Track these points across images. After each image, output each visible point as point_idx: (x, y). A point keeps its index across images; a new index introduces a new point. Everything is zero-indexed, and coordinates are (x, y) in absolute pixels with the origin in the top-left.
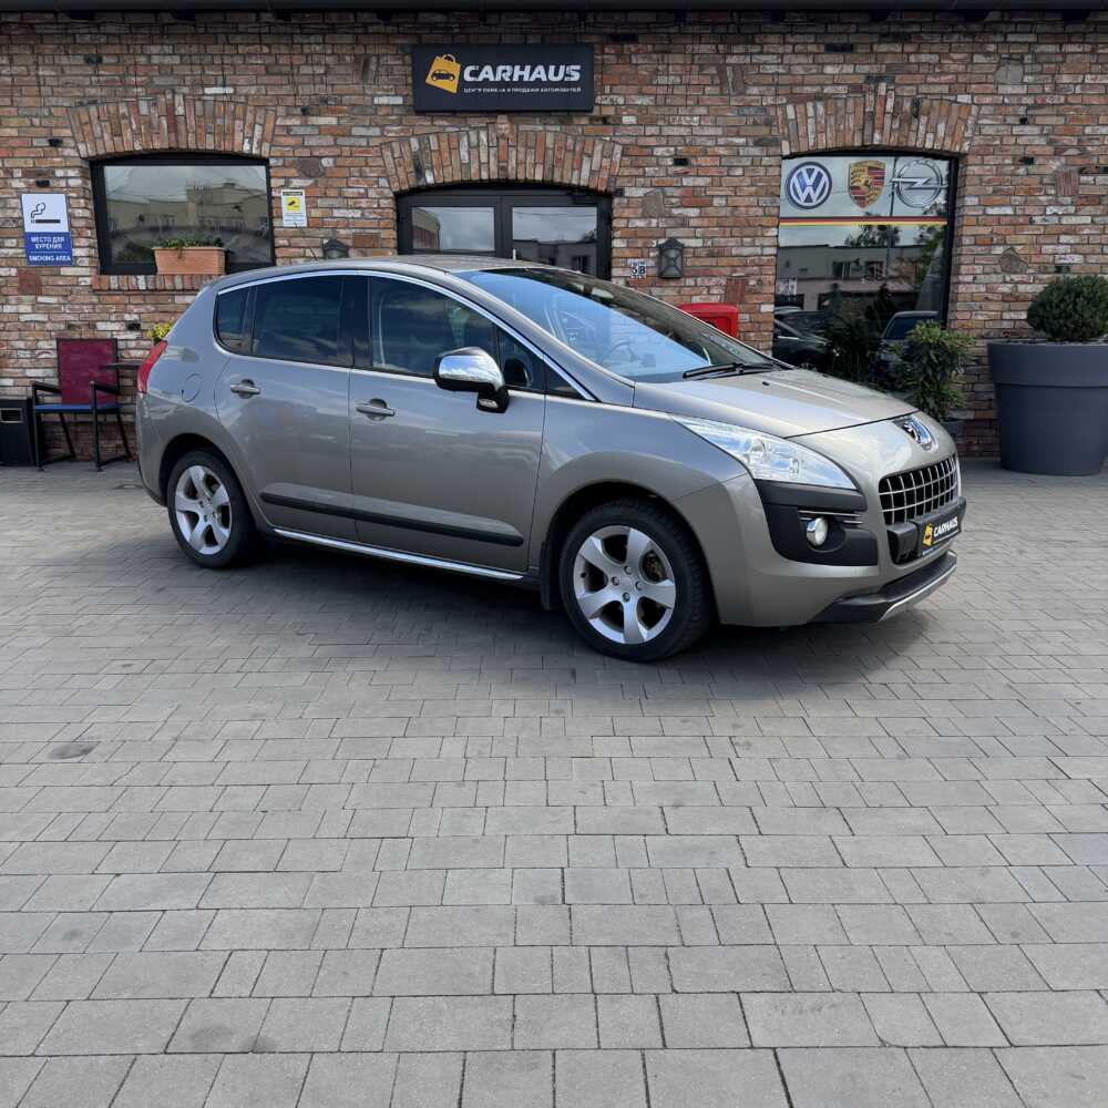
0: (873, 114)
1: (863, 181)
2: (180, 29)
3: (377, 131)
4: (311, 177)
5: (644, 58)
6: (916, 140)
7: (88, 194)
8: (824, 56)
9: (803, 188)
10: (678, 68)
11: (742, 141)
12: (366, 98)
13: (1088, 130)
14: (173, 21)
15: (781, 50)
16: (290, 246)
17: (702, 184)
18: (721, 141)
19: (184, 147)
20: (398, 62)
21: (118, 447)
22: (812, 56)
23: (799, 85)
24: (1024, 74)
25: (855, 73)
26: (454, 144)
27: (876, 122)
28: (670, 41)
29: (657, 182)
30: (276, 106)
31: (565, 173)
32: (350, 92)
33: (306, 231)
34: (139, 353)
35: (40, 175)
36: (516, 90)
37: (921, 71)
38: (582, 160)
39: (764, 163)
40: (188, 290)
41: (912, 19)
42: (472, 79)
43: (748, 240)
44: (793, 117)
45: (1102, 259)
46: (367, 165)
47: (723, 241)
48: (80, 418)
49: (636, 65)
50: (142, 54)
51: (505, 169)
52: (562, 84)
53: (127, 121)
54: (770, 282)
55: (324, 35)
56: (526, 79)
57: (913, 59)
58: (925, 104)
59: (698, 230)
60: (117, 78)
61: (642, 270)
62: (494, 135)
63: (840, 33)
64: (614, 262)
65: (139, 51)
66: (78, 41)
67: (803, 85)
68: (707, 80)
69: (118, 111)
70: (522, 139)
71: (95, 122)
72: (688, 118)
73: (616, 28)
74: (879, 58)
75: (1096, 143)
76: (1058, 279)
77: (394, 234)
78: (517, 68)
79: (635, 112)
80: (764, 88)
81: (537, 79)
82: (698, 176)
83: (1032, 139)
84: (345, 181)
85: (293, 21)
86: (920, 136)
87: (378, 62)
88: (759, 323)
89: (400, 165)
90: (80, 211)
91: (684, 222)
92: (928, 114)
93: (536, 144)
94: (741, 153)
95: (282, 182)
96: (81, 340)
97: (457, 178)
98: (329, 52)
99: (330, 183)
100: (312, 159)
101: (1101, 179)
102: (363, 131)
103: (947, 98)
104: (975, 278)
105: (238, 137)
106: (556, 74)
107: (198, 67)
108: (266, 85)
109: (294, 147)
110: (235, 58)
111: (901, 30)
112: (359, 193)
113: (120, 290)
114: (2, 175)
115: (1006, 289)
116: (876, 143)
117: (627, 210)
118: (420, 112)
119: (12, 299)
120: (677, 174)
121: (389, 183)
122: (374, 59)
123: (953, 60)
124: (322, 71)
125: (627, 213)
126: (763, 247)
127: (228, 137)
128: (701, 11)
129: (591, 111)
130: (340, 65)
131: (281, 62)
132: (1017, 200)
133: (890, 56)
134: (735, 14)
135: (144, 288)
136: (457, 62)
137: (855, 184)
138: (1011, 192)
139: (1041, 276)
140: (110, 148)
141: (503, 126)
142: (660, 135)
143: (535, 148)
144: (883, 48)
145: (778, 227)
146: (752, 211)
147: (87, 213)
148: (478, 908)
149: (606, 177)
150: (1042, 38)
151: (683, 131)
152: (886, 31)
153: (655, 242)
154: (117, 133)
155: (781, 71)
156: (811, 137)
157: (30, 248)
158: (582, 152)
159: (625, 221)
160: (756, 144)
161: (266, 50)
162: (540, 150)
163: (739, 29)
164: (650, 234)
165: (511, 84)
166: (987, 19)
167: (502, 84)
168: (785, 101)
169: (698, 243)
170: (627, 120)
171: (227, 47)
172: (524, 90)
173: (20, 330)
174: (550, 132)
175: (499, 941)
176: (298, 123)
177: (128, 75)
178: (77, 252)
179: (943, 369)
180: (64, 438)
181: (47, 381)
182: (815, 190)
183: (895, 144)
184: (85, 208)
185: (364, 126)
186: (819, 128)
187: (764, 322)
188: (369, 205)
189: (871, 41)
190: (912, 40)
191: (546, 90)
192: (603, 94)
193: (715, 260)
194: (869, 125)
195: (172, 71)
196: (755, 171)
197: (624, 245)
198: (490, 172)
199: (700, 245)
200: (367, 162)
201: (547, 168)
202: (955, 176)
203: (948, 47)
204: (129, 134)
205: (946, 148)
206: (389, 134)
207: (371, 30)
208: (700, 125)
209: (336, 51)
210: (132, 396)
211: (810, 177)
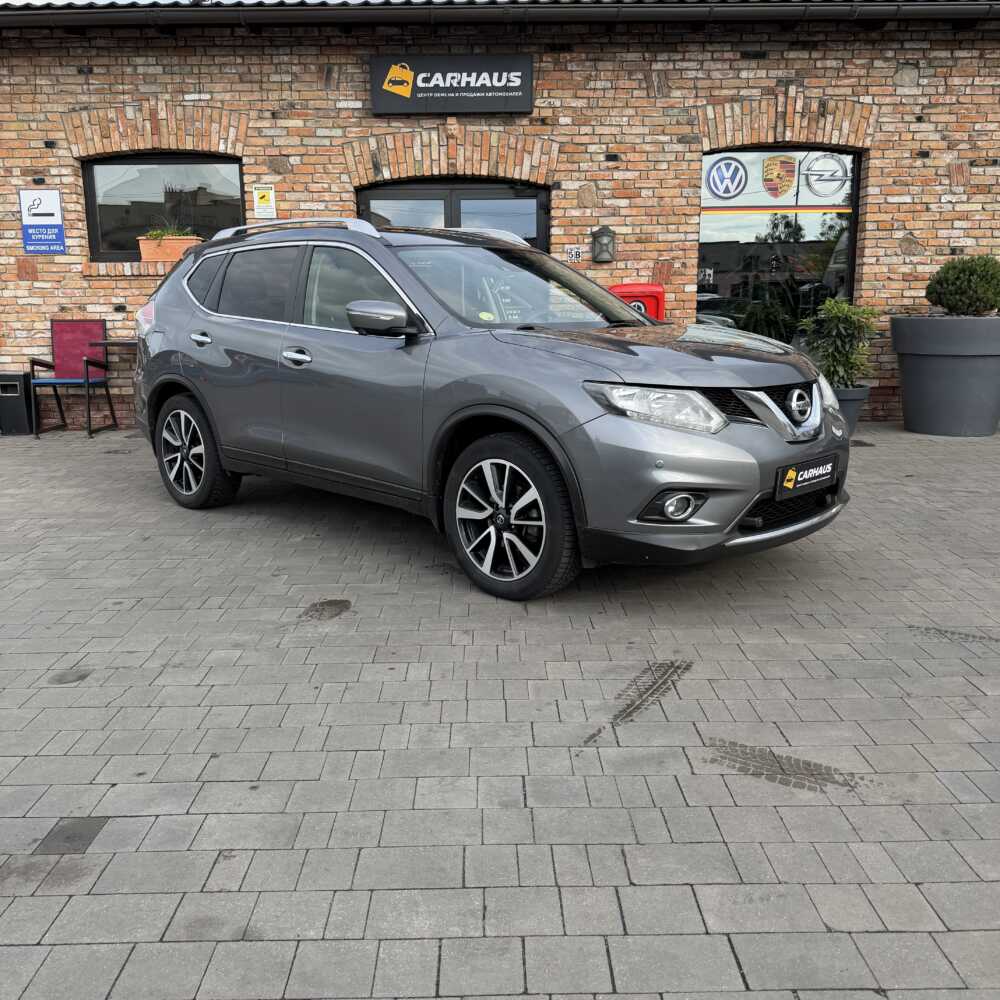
0: (785, 113)
1: (776, 174)
2: (163, 43)
3: (339, 132)
4: (280, 173)
5: (578, 66)
6: (824, 136)
7: (80, 190)
8: (740, 63)
9: (722, 183)
10: (609, 74)
11: (667, 138)
12: (330, 102)
13: (978, 127)
14: (157, 35)
15: (700, 59)
17: (631, 178)
18: (648, 139)
19: (163, 147)
20: (357, 71)
21: (106, 417)
22: (729, 63)
23: (718, 88)
24: (919, 76)
25: (767, 77)
26: (408, 144)
27: (787, 120)
28: (602, 49)
29: (591, 176)
30: (248, 110)
31: (507, 169)
32: (316, 98)
34: (124, 333)
35: (36, 173)
36: (464, 94)
37: (827, 75)
38: (523, 157)
39: (686, 158)
41: (817, 29)
42: (426, 85)
43: (673, 227)
44: (713, 117)
45: (992, 242)
46: (330, 163)
47: (649, 229)
48: (71, 391)
49: (572, 71)
50: (129, 65)
51: (454, 165)
52: (505, 88)
53: (114, 125)
54: (693, 265)
55: (292, 46)
56: (472, 85)
57: (819, 64)
58: (831, 104)
59: (630, 219)
60: (106, 86)
61: (578, 255)
62: (444, 135)
63: (753, 42)
64: (552, 248)
65: (125, 59)
66: (71, 54)
67: (721, 88)
68: (635, 84)
69: (107, 115)
70: (469, 138)
71: (87, 126)
72: (618, 119)
73: (553, 38)
74: (789, 63)
75: (985, 138)
76: (953, 259)
78: (465, 74)
79: (570, 112)
80: (686, 91)
81: (483, 86)
82: (627, 170)
83: (928, 134)
84: (310, 176)
85: (264, 35)
86: (826, 133)
87: (340, 71)
88: (683, 301)
89: (360, 163)
90: (72, 205)
91: (615, 212)
92: (834, 112)
93: (482, 144)
94: (666, 148)
95: (254, 178)
96: (72, 321)
97: (411, 173)
98: (296, 62)
99: (297, 179)
100: (286, 158)
101: (990, 170)
102: (326, 132)
103: (852, 99)
104: (878, 260)
105: (215, 138)
106: (499, 80)
107: (178, 76)
108: (240, 91)
109: (265, 147)
110: (213, 68)
111: (809, 39)
112: (323, 187)
113: (108, 276)
114: (3, 173)
115: (906, 269)
116: (787, 139)
117: (564, 201)
118: (378, 116)
119: (11, 285)
120: (608, 169)
121: (350, 177)
122: (336, 68)
123: (854, 64)
124: (289, 79)
125: (564, 203)
126: (686, 233)
127: (205, 138)
129: (531, 113)
130: (305, 72)
131: (252, 71)
132: (915, 189)
133: (799, 62)
134: (659, 26)
135: (130, 274)
136: (411, 70)
137: (768, 177)
138: (910, 183)
139: (937, 258)
140: (100, 150)
141: (449, 127)
142: (593, 134)
144: (792, 55)
145: (699, 215)
146: (677, 201)
147: (79, 208)
148: (447, 812)
149: (545, 172)
150: (935, 44)
151: (614, 130)
152: (795, 40)
153: (589, 229)
154: (106, 136)
155: (702, 76)
156: (729, 134)
157: (27, 238)
158: (524, 150)
159: (563, 211)
160: (680, 141)
161: (239, 60)
162: (485, 148)
164: (585, 223)
165: (459, 89)
166: (885, 29)
167: (452, 89)
168: (705, 103)
169: (629, 229)
170: (563, 120)
171: (204, 59)
172: (471, 95)
173: (17, 312)
174: (494, 132)
175: (468, 841)
176: (268, 125)
177: (116, 83)
178: (69, 242)
179: (851, 341)
180: (57, 409)
181: (41, 357)
182: (733, 181)
183: (805, 141)
184: (77, 203)
185: (327, 128)
186: (736, 126)
187: (689, 301)
188: (332, 198)
189: (782, 48)
190: (819, 47)
191: (490, 94)
192: (542, 97)
193: (643, 245)
194: (780, 124)
195: (156, 80)
196: (678, 166)
197: (562, 233)
198: (441, 168)
199: (630, 232)
200: (330, 160)
201: (492, 164)
202: (859, 169)
203: (851, 53)
204: (117, 136)
205: (850, 144)
206: (350, 135)
207: (333, 42)
208: (629, 125)
209: (302, 61)
210: (118, 371)
211: (728, 170)
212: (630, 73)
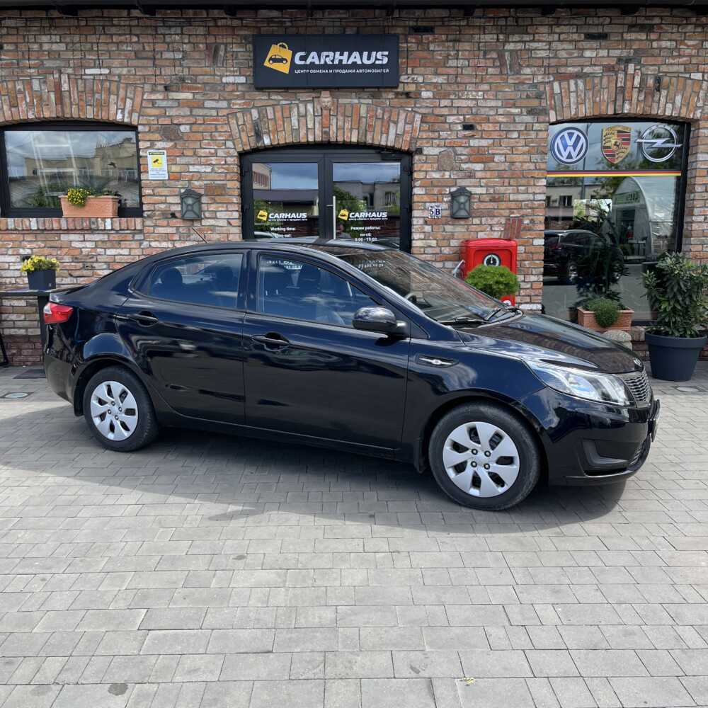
0: (623, 88)
1: (613, 142)
2: (66, 23)
3: (224, 104)
4: (171, 140)
5: (439, 46)
6: (658, 108)
8: (584, 43)
9: (565, 150)
10: (467, 53)
11: (517, 111)
12: (219, 74)
14: (60, 15)
15: (550, 38)
16: (154, 195)
17: (485, 145)
18: (501, 111)
19: (68, 116)
20: (241, 50)
21: (13, 354)
22: (574, 43)
23: (564, 66)
25: (608, 56)
26: (285, 116)
27: (626, 94)
28: (460, 31)
29: (450, 143)
30: (143, 84)
31: (375, 136)
32: (204, 73)
33: (167, 182)
36: (337, 71)
37: (662, 54)
38: (389, 126)
39: (534, 128)
40: (72, 230)
41: (654, 14)
42: (303, 63)
43: (523, 188)
44: (559, 92)
46: (216, 130)
47: (502, 189)
49: (434, 51)
50: (35, 42)
51: (327, 133)
52: (373, 66)
53: (22, 95)
54: (540, 222)
55: (182, 28)
56: (344, 62)
57: (655, 44)
58: (666, 80)
59: (484, 181)
60: (14, 61)
61: (438, 212)
62: (319, 108)
63: (597, 25)
64: (414, 206)
65: (33, 40)
67: (566, 66)
68: (489, 63)
69: (15, 87)
70: (341, 110)
72: (474, 93)
73: (417, 21)
74: (628, 43)
77: (238, 184)
78: (338, 53)
79: (432, 88)
80: (536, 69)
81: (354, 63)
82: (482, 138)
84: (199, 143)
85: (157, 16)
86: (661, 106)
87: (226, 49)
88: (531, 253)
89: (243, 131)
91: (471, 175)
92: (668, 87)
93: (354, 113)
94: (517, 119)
95: (148, 144)
97: (289, 140)
98: (186, 41)
99: (187, 145)
100: (172, 127)
102: (213, 104)
103: (683, 75)
104: (705, 219)
105: (113, 108)
106: (369, 58)
107: (80, 53)
108: (135, 67)
109: (158, 117)
110: (110, 46)
111: (648, 22)
112: (210, 152)
113: (16, 230)
116: (626, 112)
117: (425, 165)
118: (259, 89)
120: (465, 137)
121: (234, 144)
122: (222, 47)
123: (688, 46)
124: (181, 57)
125: (425, 167)
126: (534, 194)
127: (104, 108)
128: (484, 7)
129: (397, 87)
130: (194, 51)
131: (147, 48)
133: (637, 42)
134: (512, 10)
135: (34, 227)
136: (289, 49)
137: (607, 145)
140: (8, 117)
141: (326, 100)
142: (452, 107)
143: (351, 117)
144: (632, 36)
145: (546, 178)
146: (526, 166)
149: (408, 139)
151: (470, 103)
152: (634, 23)
153: (448, 190)
154: (14, 105)
155: (550, 55)
156: (573, 107)
158: (389, 120)
159: (424, 173)
160: (531, 112)
161: (135, 39)
162: (355, 118)
163: (517, 22)
164: (444, 184)
165: (333, 66)
167: (325, 66)
168: (552, 79)
169: (483, 190)
170: (425, 94)
171: (103, 38)
172: (344, 72)
174: (363, 104)
176: (161, 97)
177: (24, 58)
182: (575, 150)
183: (641, 113)
185: (216, 100)
186: (579, 99)
187: (536, 253)
188: (218, 162)
189: (621, 31)
190: (655, 30)
191: (361, 71)
192: (407, 74)
193: (496, 203)
194: (620, 98)
195: (59, 54)
196: (528, 135)
197: (423, 192)
198: (316, 136)
199: (484, 192)
200: (216, 129)
201: (361, 132)
202: (688, 138)
203: (683, 35)
204: (24, 106)
205: (682, 116)
206: (235, 107)
207: (220, 23)
208: (484, 98)
209: (192, 40)
210: (25, 314)
211: (570, 140)
212: (485, 53)
